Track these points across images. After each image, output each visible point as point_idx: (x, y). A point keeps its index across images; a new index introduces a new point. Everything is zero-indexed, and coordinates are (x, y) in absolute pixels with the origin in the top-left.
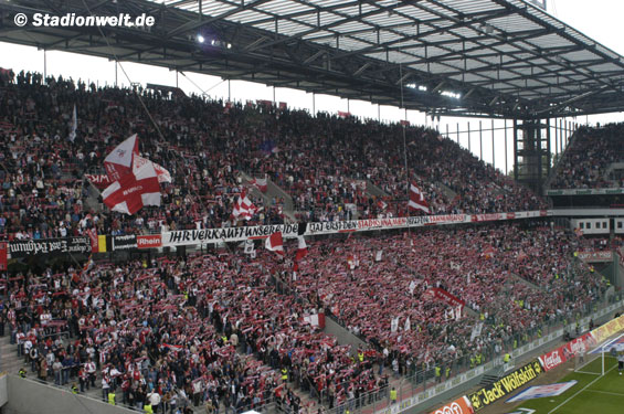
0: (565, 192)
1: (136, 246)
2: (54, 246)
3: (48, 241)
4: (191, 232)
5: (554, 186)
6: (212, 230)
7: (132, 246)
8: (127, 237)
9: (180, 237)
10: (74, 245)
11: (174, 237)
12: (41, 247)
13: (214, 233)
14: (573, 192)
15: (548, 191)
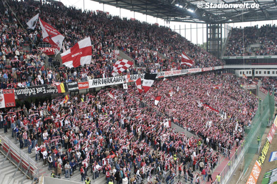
0: (231, 58)
1: (78, 88)
2: (39, 90)
3: (35, 87)
4: (101, 79)
5: (225, 55)
6: (110, 78)
7: (76, 88)
8: (73, 84)
9: (97, 82)
10: (49, 89)
11: (95, 83)
12: (32, 91)
13: (111, 80)
14: (235, 58)
15: (223, 57)
